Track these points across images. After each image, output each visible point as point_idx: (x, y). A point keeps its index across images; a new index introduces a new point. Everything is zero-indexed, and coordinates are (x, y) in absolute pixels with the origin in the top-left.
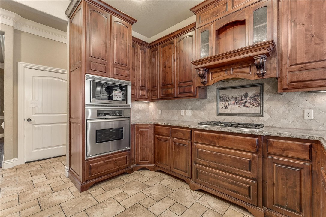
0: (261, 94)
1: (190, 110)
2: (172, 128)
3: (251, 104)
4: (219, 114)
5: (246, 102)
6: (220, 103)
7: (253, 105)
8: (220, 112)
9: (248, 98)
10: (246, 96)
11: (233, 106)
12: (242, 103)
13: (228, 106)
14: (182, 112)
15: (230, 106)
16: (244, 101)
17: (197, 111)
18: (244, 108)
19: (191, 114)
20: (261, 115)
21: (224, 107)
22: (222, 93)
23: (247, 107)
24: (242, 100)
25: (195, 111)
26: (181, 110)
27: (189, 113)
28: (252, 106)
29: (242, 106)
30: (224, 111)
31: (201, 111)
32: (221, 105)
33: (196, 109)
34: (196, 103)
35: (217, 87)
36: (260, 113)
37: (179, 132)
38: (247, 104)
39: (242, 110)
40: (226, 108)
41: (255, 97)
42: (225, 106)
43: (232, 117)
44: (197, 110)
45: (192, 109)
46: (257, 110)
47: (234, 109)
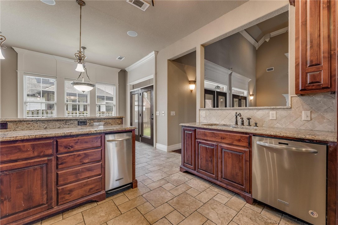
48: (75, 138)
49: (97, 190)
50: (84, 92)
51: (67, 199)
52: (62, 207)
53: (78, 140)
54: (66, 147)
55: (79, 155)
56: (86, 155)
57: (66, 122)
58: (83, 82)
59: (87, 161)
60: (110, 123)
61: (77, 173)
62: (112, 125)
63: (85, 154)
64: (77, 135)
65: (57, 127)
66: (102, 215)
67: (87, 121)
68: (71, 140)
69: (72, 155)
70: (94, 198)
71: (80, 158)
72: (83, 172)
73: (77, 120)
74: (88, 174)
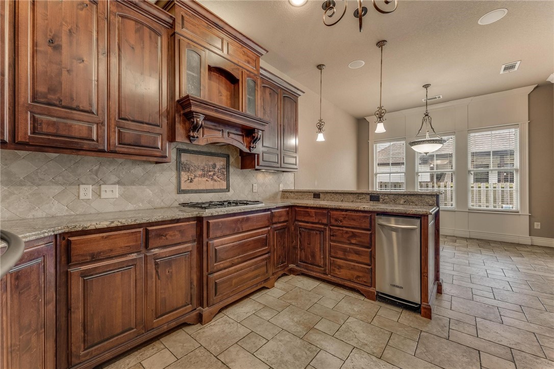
0: (227, 166)
1: (115, 186)
2: (150, 228)
3: (218, 178)
4: (180, 191)
5: (214, 174)
6: (182, 173)
7: (221, 179)
8: (182, 188)
9: (216, 170)
10: (214, 166)
11: (200, 179)
12: (210, 176)
13: (194, 178)
14: (87, 191)
15: (197, 179)
16: (212, 173)
17: (134, 187)
18: (212, 182)
19: (117, 194)
20: (228, 189)
21: (188, 180)
22: (185, 158)
23: (215, 181)
24: (210, 172)
25: (130, 187)
26: (82, 187)
27: (112, 192)
28: (219, 180)
29: (210, 180)
30: (188, 187)
31: (145, 187)
32: (184, 176)
33: (133, 183)
34: (133, 171)
35: (177, 147)
36: (226, 188)
37: (171, 233)
38: (215, 177)
39: (210, 185)
40: (191, 182)
41: (222, 170)
42: (190, 178)
43: (199, 194)
44: (134, 185)
45: (119, 183)
46: (224, 185)
47: (201, 183)
48: (344, 213)
49: (365, 282)
50: (426, 153)
51: (336, 274)
52: (334, 279)
53: (346, 215)
54: (336, 220)
55: (347, 232)
56: (354, 235)
57: (358, 196)
58: (428, 138)
59: (353, 241)
60: (412, 202)
61: (345, 251)
62: (416, 205)
63: (352, 232)
64: (347, 210)
65: (351, 201)
66: (355, 309)
67: (380, 197)
68: (340, 214)
69: (341, 230)
70: (362, 289)
71: (348, 235)
72: (350, 252)
73: (369, 194)
74: (355, 257)
